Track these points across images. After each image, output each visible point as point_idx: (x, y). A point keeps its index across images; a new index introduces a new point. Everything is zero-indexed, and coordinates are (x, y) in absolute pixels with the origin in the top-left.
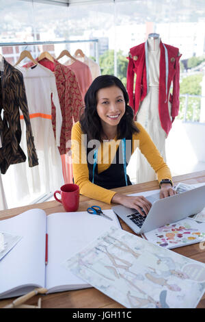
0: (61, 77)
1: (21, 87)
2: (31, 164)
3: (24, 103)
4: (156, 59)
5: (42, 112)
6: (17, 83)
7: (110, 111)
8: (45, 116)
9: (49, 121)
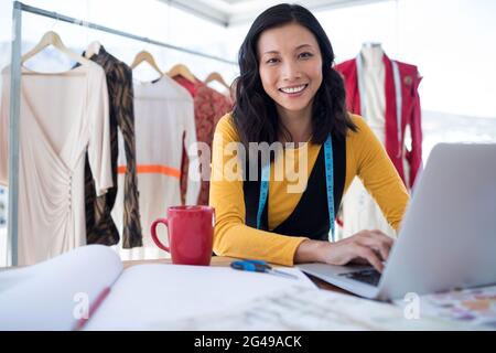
0: (206, 107)
1: (126, 90)
2: (128, 242)
3: (128, 118)
4: (376, 80)
5: (164, 164)
6: (121, 82)
7: (283, 78)
8: (168, 171)
9: (174, 182)
